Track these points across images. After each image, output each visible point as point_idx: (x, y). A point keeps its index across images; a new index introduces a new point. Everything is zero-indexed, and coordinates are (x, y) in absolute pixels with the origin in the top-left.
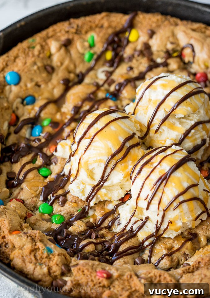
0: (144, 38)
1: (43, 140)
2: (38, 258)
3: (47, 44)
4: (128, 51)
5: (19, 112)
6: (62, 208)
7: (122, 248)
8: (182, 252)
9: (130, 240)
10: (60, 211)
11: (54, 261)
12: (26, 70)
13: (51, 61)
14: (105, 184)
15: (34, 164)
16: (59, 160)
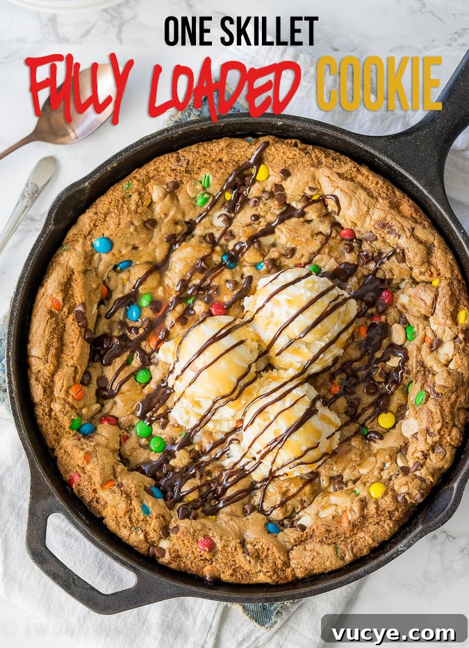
0: (275, 178)
1: (141, 331)
2: (134, 520)
3: (147, 189)
4: (254, 192)
5: (112, 285)
6: (162, 431)
7: (229, 493)
8: (299, 498)
9: (240, 482)
10: (161, 434)
11: (152, 526)
12: (119, 235)
13: (153, 212)
14: (214, 418)
15: (130, 367)
16: (160, 364)
